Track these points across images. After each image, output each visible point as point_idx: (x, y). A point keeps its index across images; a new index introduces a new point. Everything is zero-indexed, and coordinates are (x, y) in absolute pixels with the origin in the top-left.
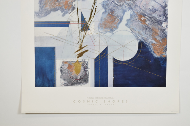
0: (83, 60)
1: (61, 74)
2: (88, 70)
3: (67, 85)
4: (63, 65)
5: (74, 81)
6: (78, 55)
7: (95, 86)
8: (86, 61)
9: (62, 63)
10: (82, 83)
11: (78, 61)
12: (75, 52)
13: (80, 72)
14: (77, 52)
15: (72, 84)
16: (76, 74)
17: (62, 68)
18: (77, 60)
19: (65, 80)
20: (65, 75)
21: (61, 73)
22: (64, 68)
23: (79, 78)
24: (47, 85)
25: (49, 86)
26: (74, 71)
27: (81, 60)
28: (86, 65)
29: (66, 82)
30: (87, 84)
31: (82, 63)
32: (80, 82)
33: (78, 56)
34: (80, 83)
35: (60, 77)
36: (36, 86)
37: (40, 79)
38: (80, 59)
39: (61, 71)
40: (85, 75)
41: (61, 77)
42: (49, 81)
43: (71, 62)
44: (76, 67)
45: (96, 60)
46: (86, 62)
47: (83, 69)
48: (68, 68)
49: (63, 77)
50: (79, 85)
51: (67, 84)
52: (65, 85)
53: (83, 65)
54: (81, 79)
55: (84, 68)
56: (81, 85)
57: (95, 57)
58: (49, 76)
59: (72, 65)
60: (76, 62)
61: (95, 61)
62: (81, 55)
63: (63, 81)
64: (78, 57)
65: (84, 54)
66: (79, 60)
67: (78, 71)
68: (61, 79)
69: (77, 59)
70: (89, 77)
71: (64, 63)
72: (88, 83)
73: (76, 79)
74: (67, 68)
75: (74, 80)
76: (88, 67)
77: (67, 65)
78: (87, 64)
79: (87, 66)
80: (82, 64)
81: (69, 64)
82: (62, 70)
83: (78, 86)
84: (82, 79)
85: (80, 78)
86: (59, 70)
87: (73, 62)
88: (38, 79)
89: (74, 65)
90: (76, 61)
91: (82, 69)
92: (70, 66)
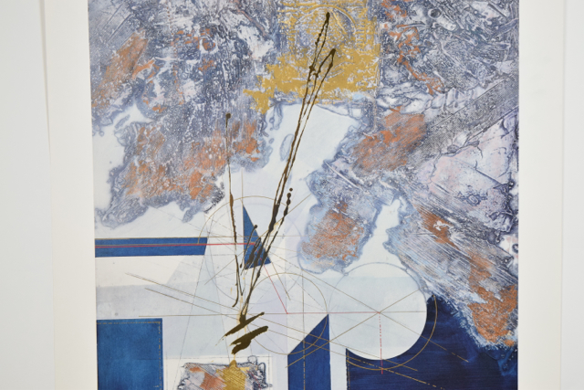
0: (253, 360)
4: (186, 376)
6: (235, 343)
8: (259, 362)
9: (183, 370)
11: (234, 362)
12: (227, 335)
14: (231, 335)
17: (183, 385)
18: (231, 360)
22: (192, 387)
27: (245, 360)
28: (259, 374)
31: (248, 369)
33: (235, 346)
38: (242, 356)
43: (213, 368)
44: (230, 382)
45: (291, 357)
46: (262, 366)
47: (251, 387)
48: (202, 385)
53: (251, 377)
55: (256, 386)
57: (289, 351)
59: (217, 375)
60: (228, 367)
61: (289, 363)
62: (243, 343)
64: (235, 351)
65: (252, 340)
66: (238, 361)
69: (232, 357)
71: (193, 368)
74: (199, 384)
76: (267, 381)
77: (201, 375)
78: (263, 373)
79: (265, 379)
80: (249, 372)
81: (206, 375)
87: (219, 368)
89: (223, 377)
90: (228, 363)
91: (249, 387)
92: (209, 381)
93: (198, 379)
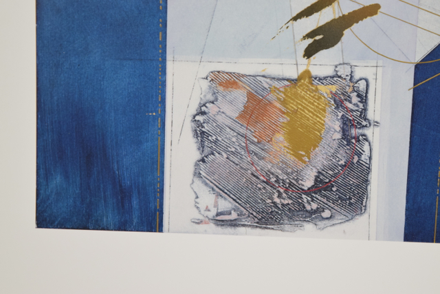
0: (343, 71)
1: (197, 155)
2: (368, 132)
3: (233, 224)
4: (211, 98)
5: (277, 200)
6: (311, 35)
7: (409, 237)
8: (357, 76)
9: (205, 84)
10: (327, 214)
11: (307, 74)
12: (295, 19)
13: (316, 142)
14: (304, 20)
15: (267, 218)
16: (291, 158)
17: (203, 113)
18: (302, 69)
19: (220, 190)
20: (220, 158)
21: (202, 147)
22: (221, 119)
23: (308, 183)
24: (110, 217)
25: (123, 226)
26: (280, 137)
27: (329, 71)
28: (355, 99)
29: (225, 204)
30: (361, 221)
31: (334, 88)
32: (314, 206)
33: (310, 41)
34: (314, 215)
35: (191, 169)
36: (44, 220)
37: (66, 177)
38: (324, 63)
39: (201, 135)
40: (348, 165)
41: (197, 174)
42: (123, 195)
43: (265, 83)
44: (295, 112)
45: (421, 70)
46: (362, 85)
47: (337, 126)
48: (241, 116)
49: (212, 173)
50: (309, 227)
51: (234, 216)
52: (221, 221)
53: (339, 104)
54: (321, 186)
55: (347, 124)
56: (321, 224)
57: (418, 58)
58: (127, 163)
59: (271, 97)
60: (294, 82)
62: (325, 38)
63: (208, 199)
64: (309, 53)
65: (347, 32)
66: (316, 71)
67: (303, 141)
68: (198, 183)
69: (304, 64)
70: (374, 177)
71: (224, 81)
72: (365, 216)
73: (292, 187)
74: (235, 115)
75: (280, 196)
76: (370, 115)
77: (239, 97)
78: (363, 98)
79: (365, 110)
80: (334, 95)
81: (250, 96)
82: (206, 128)
83: (299, 232)
84: (328, 187)
85: (317, 179)
86: (189, 127)
87: (276, 84)
88: (57, 180)
89: (284, 103)
90: (295, 76)
91: (333, 124)
92: (256, 109)
93: (231, 106)
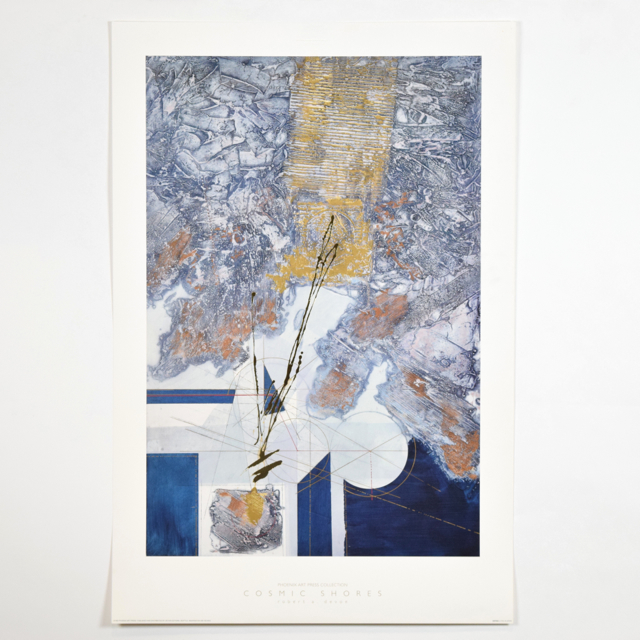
0: (269, 487)
1: (211, 524)
2: (281, 511)
3: (227, 552)
4: (217, 500)
5: (245, 541)
6: (256, 473)
7: (300, 554)
8: (275, 489)
9: (214, 494)
10: (265, 546)
11: (255, 489)
12: (250, 467)
13: (260, 516)
14: (253, 467)
15: (241, 549)
16: (250, 523)
17: (214, 506)
18: (253, 487)
19: (222, 538)
20: (221, 524)
21: (214, 520)
22: (221, 508)
23: (257, 533)
24: (177, 550)
25: (182, 554)
26: (245, 515)
27: (264, 488)
28: (275, 499)
29: (224, 544)
30: (279, 548)
31: (266, 494)
32: (260, 543)
33: (255, 476)
34: (260, 547)
35: (209, 529)
36: (149, 553)
37: (158, 534)
38: (261, 484)
39: (213, 515)
40: (273, 525)
41: (212, 531)
42: (181, 541)
43: (238, 493)
44: (251, 504)
45: (300, 486)
46: (277, 493)
47: (268, 509)
48: (229, 507)
49: (218, 531)
50: (258, 552)
51: (228, 548)
52: (223, 551)
53: (268, 501)
54: (263, 534)
55: (272, 509)
56: (263, 550)
57: (299, 480)
58: (183, 528)
59: (241, 499)
60: (250, 492)
61: (299, 490)
62: (263, 474)
63: (217, 541)
64: (256, 480)
65: (269, 472)
66: (258, 488)
67: (255, 516)
68: (212, 535)
69: (253, 485)
70: (284, 530)
71: (223, 493)
72: (281, 546)
73: (251, 535)
74: (226, 506)
75: (246, 539)
76: (281, 504)
77: (228, 499)
78: (278, 498)
79: (279, 502)
80: (266, 497)
81: (233, 498)
82: (215, 512)
83: (254, 554)
84: (266, 535)
85: (261, 532)
86: (208, 512)
87: (243, 493)
88: (155, 536)
89: (246, 501)
90: (250, 489)
91: (266, 509)
92: (235, 503)
93: (226, 502)
